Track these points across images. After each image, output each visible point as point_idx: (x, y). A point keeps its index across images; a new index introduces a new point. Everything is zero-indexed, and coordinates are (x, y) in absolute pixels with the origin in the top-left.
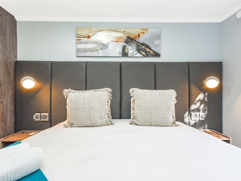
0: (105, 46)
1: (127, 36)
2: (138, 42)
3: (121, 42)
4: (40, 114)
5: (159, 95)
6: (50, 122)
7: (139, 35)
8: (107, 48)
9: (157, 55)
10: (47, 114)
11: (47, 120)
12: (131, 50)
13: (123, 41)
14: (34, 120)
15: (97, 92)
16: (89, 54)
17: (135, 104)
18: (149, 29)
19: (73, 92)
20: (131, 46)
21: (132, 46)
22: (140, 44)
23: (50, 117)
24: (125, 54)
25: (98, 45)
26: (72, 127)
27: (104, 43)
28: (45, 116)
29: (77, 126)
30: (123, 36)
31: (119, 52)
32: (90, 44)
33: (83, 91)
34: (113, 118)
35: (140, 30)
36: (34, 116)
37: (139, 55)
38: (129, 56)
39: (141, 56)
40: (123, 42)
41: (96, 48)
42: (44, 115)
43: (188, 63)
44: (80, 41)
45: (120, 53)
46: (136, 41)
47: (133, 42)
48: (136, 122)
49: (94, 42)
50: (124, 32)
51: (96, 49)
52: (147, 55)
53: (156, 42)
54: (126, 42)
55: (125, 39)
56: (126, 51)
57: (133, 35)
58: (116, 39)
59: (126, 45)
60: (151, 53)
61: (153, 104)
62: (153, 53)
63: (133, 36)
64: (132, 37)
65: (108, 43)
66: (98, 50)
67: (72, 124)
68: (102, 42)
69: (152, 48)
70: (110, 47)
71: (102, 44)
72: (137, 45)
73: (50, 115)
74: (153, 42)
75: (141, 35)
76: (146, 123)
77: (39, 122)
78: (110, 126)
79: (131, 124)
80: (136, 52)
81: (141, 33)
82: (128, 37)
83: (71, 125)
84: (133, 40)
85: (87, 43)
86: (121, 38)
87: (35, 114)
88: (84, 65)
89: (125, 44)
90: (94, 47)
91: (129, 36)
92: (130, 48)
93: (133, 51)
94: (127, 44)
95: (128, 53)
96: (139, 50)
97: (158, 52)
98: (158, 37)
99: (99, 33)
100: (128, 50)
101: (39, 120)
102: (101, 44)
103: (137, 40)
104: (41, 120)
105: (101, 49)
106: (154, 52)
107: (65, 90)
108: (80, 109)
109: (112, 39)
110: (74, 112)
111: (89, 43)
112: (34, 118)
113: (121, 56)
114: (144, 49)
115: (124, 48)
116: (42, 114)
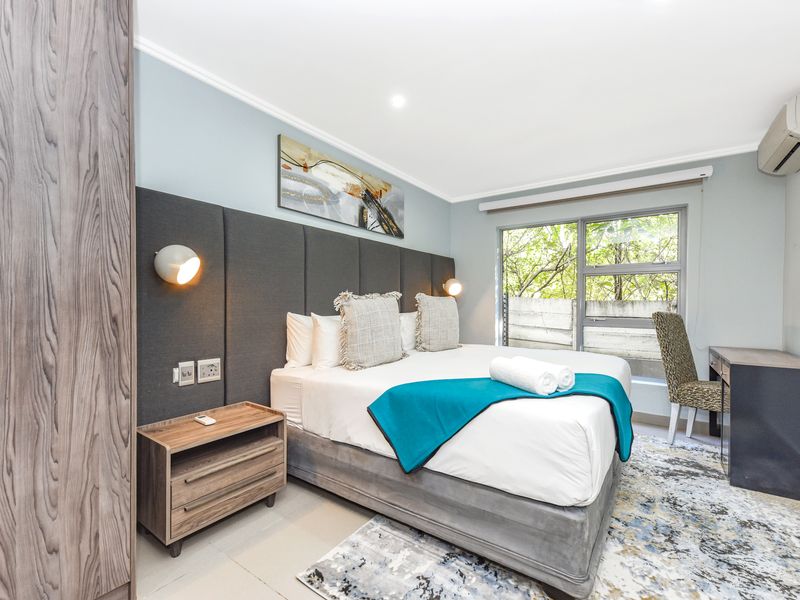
0: (334, 198)
1: (366, 187)
2: (380, 205)
3: (357, 197)
4: (196, 362)
6: (222, 382)
7: (381, 192)
8: (336, 203)
9: (400, 235)
10: (217, 361)
11: (218, 377)
12: (371, 218)
13: (360, 195)
14: (177, 383)
16: (305, 207)
18: (392, 186)
20: (371, 210)
22: (381, 208)
23: (224, 370)
24: (363, 224)
25: (321, 191)
27: (331, 190)
28: (211, 368)
30: (360, 185)
31: (354, 216)
32: (308, 184)
35: (383, 183)
36: (176, 371)
37: (380, 229)
38: (368, 228)
39: (382, 231)
40: (360, 197)
41: (319, 196)
42: (209, 366)
43: (431, 256)
44: (289, 171)
45: (355, 220)
46: (377, 202)
47: (373, 202)
48: (427, 347)
49: (314, 183)
50: (363, 178)
51: (319, 199)
52: (388, 233)
53: (400, 212)
54: (364, 199)
55: (364, 193)
56: (365, 217)
57: (374, 190)
58: (351, 189)
59: (365, 205)
60: (394, 230)
62: (396, 230)
63: (373, 192)
65: (339, 193)
66: (322, 203)
68: (328, 188)
69: (395, 221)
70: (341, 202)
71: (330, 193)
72: (379, 209)
74: (396, 211)
75: (384, 193)
77: (191, 387)
80: (377, 224)
81: (384, 189)
82: (367, 191)
84: (374, 198)
85: (301, 181)
86: (357, 189)
87: (177, 366)
89: (363, 203)
90: (315, 194)
91: (369, 189)
92: (369, 212)
93: (373, 220)
94: (366, 203)
95: (367, 222)
96: (381, 221)
97: (401, 229)
98: (401, 204)
99: (323, 166)
100: (367, 216)
101: (193, 381)
103: (379, 201)
104: (200, 380)
105: (328, 203)
106: (397, 228)
109: (345, 186)
111: (307, 182)
112: (176, 379)
113: (357, 225)
114: (387, 220)
115: (362, 211)
116: (201, 363)
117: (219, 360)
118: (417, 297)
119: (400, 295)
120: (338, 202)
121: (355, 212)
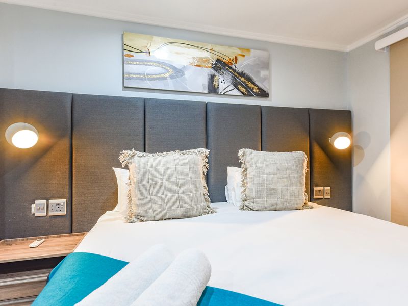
0: (180, 73)
1: (216, 57)
2: (235, 71)
3: (206, 67)
4: (48, 201)
5: (286, 161)
6: (69, 216)
7: (236, 58)
8: (181, 76)
9: (264, 94)
10: (63, 201)
11: (64, 213)
12: (224, 82)
13: (210, 65)
14: (34, 214)
15: (186, 155)
16: (148, 84)
17: (247, 176)
18: (252, 51)
19: (141, 156)
20: (223, 77)
21: (224, 75)
22: (237, 73)
23: (70, 207)
24: (213, 90)
25: (165, 69)
26: (142, 221)
27: (176, 66)
28: (58, 206)
29: (153, 219)
30: (209, 57)
31: (203, 84)
32: (152, 65)
33: (160, 154)
34: (212, 202)
35: (238, 50)
36: (33, 206)
37: (236, 92)
38: (219, 93)
39: (240, 94)
40: (209, 67)
41: (163, 73)
42: (57, 204)
43: (308, 111)
44: (132, 58)
45: (204, 88)
46: (231, 68)
47: (226, 69)
49: (159, 64)
50: (212, 50)
51: (162, 75)
52: (248, 94)
53: (263, 73)
54: (215, 68)
55: (214, 63)
56: (215, 83)
57: (227, 58)
58: (198, 62)
59: (215, 73)
60: (254, 90)
61: (279, 175)
62: (257, 91)
63: (226, 60)
64: (224, 60)
65: (184, 67)
66: (165, 78)
67: (141, 216)
68: (173, 65)
69: (256, 83)
70: (187, 74)
71: (174, 68)
72: (234, 74)
73: (70, 203)
74: (258, 72)
75: (240, 58)
76: (269, 207)
77: (44, 218)
78: (210, 215)
79: (243, 209)
80: (232, 87)
81: (240, 55)
82: (218, 60)
83: (139, 217)
84: (227, 65)
85: (144, 64)
86: (206, 60)
87: (34, 203)
88: (141, 104)
89: (213, 72)
90: (158, 72)
91: (221, 58)
92: (221, 79)
93: (226, 85)
94: (217, 71)
95: (218, 88)
96: (236, 86)
97: (265, 89)
98: (266, 65)
99: (168, 47)
100: (218, 82)
101: (45, 214)
102: (171, 68)
103: (233, 67)
104: (50, 214)
105: (172, 77)
106: (259, 88)
107: (124, 152)
108: (161, 187)
109: (191, 61)
110: (148, 192)
111: (150, 64)
112: (33, 211)
113: (206, 91)
114: (243, 82)
115: (212, 78)
116: (51, 201)
117: (64, 201)
118: (240, 153)
119: (207, 151)
120: (184, 75)
121: (205, 81)
